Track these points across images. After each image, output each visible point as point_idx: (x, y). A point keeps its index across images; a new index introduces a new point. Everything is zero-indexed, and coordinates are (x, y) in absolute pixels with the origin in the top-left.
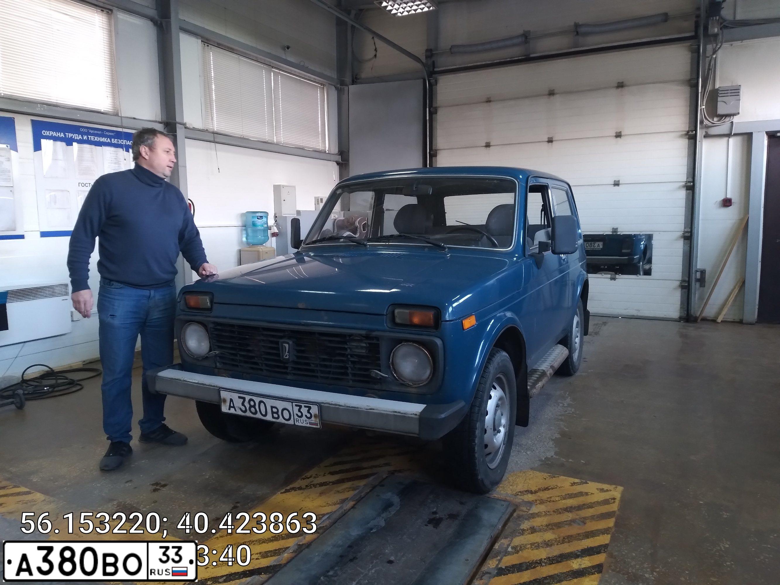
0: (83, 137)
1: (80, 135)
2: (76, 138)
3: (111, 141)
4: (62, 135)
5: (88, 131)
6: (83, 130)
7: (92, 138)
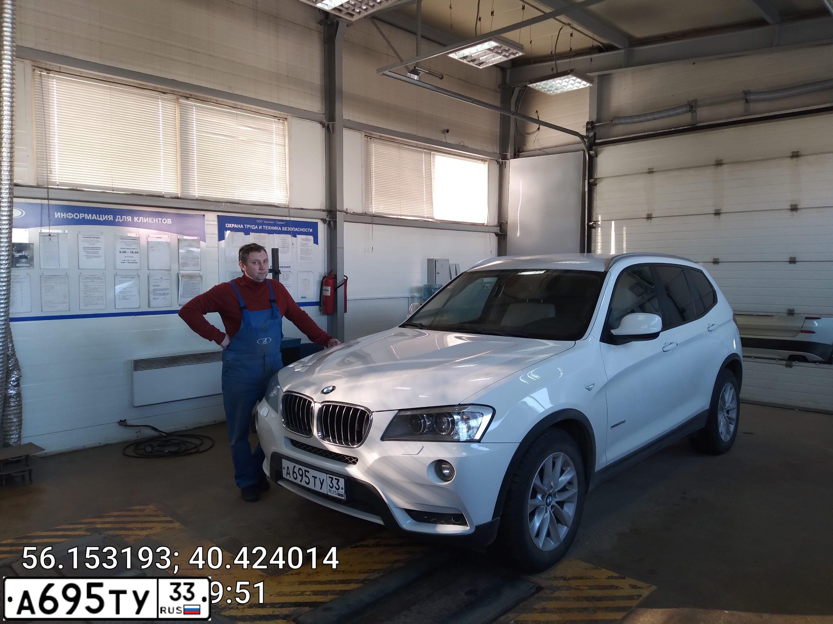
0: (258, 227)
1: (256, 226)
2: (253, 228)
3: (282, 229)
4: (242, 226)
5: (264, 222)
6: (258, 221)
7: (266, 227)
